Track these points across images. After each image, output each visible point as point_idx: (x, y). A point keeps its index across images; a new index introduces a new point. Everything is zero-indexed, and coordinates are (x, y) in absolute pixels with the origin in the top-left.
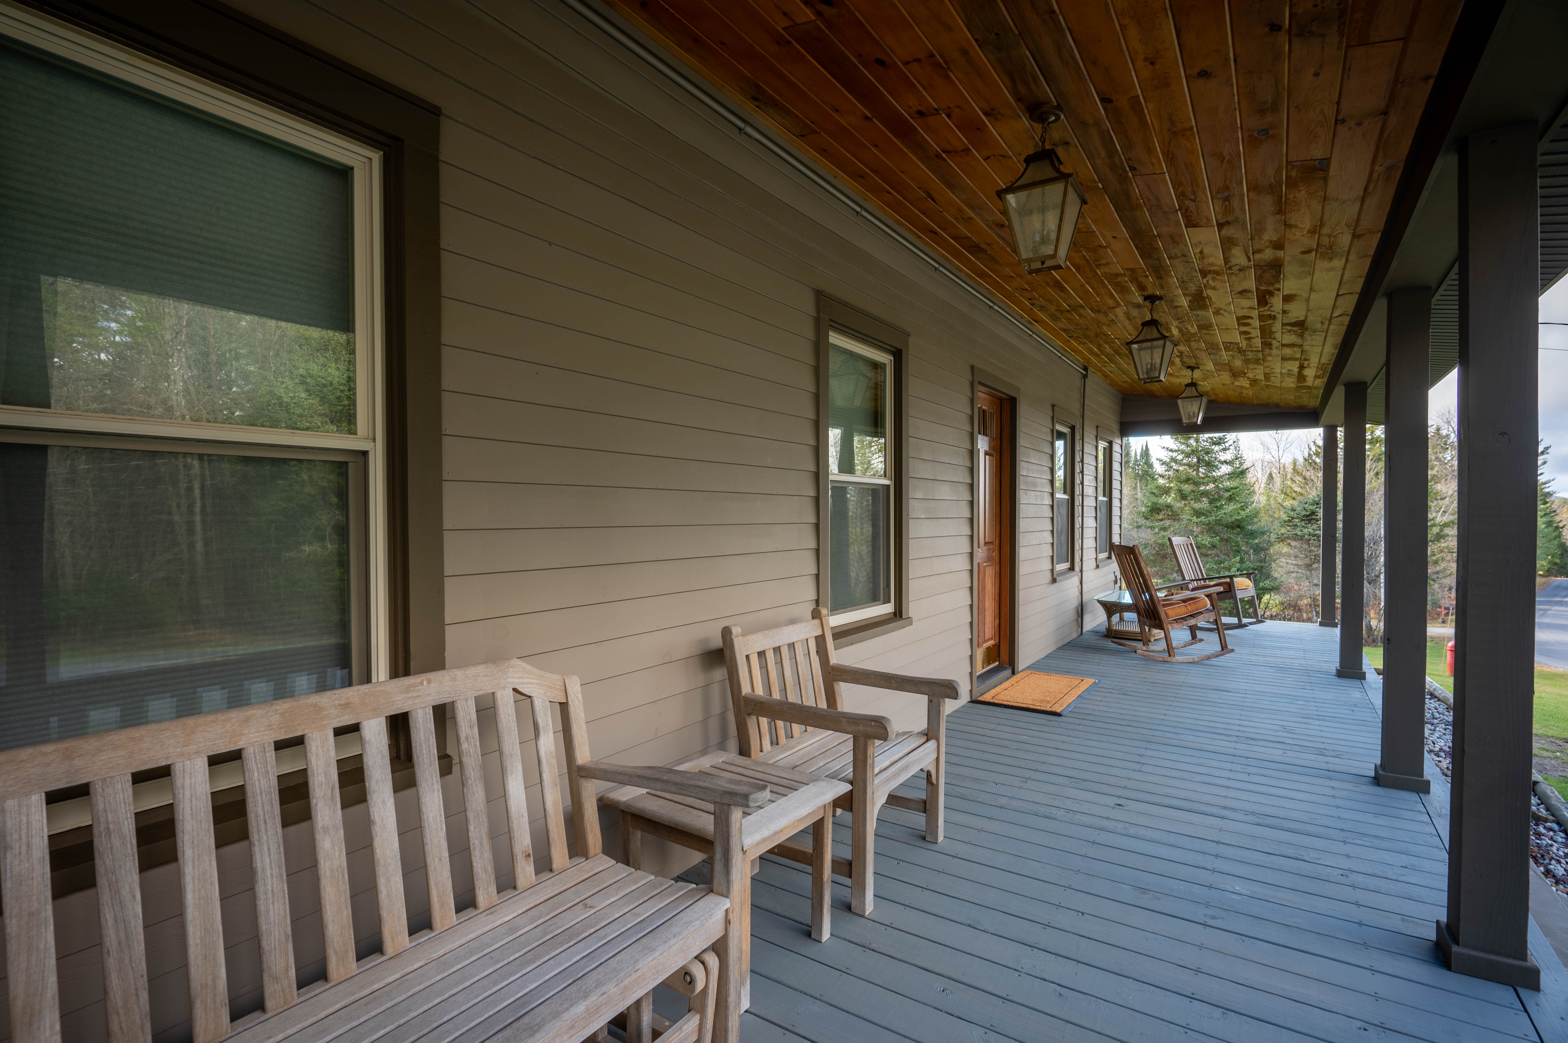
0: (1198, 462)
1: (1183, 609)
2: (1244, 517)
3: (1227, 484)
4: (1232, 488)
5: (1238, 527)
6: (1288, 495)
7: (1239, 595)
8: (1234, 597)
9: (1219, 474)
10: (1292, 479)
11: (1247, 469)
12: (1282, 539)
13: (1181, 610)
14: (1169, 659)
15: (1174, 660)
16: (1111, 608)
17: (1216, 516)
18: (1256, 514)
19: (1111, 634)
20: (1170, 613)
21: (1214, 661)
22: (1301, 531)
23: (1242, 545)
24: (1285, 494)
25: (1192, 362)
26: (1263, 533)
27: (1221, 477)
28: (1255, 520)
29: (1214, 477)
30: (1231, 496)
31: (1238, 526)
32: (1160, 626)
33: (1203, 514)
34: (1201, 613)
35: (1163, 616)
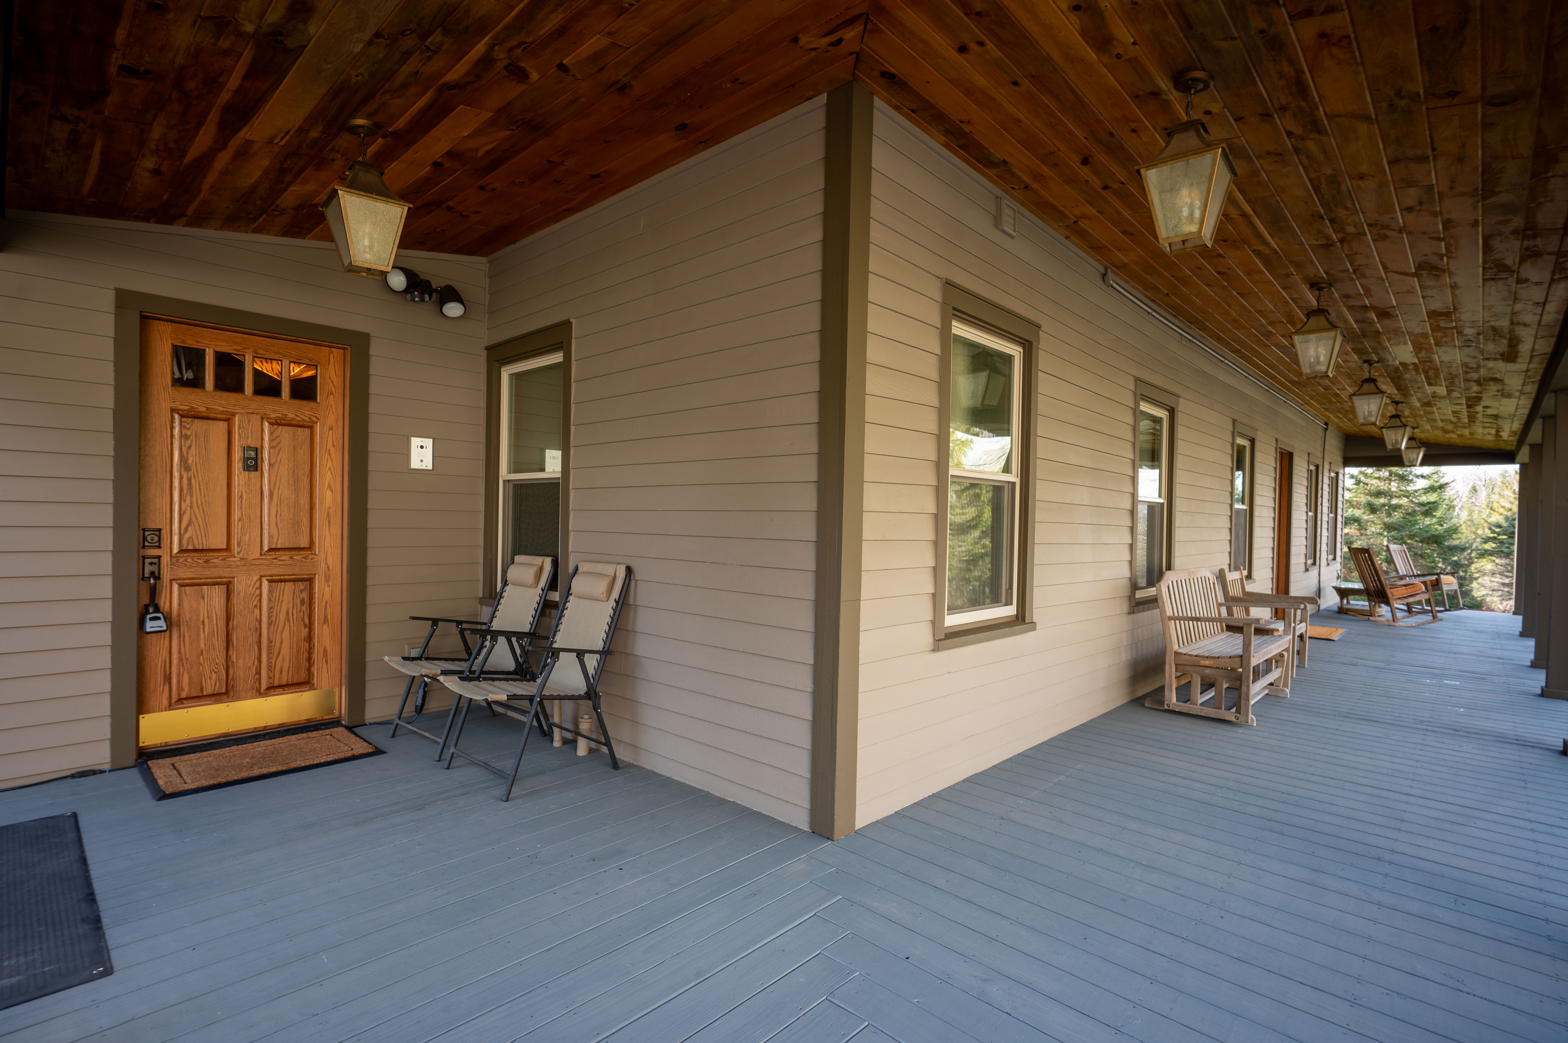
0: (1390, 475)
1: (1405, 591)
2: (1442, 532)
3: (1424, 499)
4: (1429, 503)
5: (1436, 542)
6: (1494, 511)
7: (1445, 588)
8: (1441, 589)
9: (1414, 488)
10: (1500, 494)
11: (1447, 484)
12: (1483, 554)
13: (1403, 592)
14: (1394, 624)
15: (1397, 624)
16: (1343, 593)
17: (1410, 532)
18: (1455, 530)
19: (1342, 610)
20: (1395, 593)
21: (1427, 626)
22: (1508, 548)
23: (1439, 562)
24: (1491, 509)
25: (1415, 425)
26: (1463, 549)
27: (1416, 491)
28: (1455, 536)
29: (1408, 491)
30: (1427, 510)
31: (1436, 540)
32: (1388, 603)
33: (1395, 529)
34: (1418, 594)
35: (1389, 595)
